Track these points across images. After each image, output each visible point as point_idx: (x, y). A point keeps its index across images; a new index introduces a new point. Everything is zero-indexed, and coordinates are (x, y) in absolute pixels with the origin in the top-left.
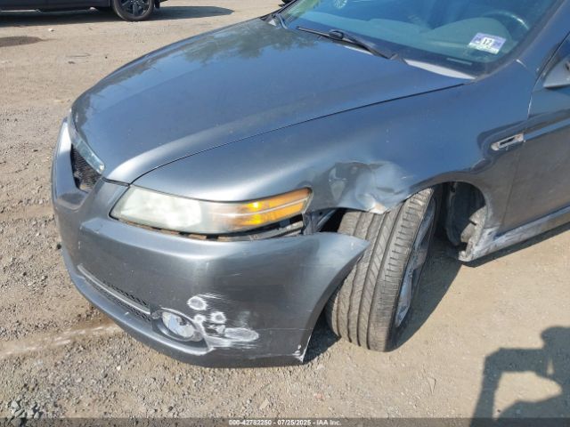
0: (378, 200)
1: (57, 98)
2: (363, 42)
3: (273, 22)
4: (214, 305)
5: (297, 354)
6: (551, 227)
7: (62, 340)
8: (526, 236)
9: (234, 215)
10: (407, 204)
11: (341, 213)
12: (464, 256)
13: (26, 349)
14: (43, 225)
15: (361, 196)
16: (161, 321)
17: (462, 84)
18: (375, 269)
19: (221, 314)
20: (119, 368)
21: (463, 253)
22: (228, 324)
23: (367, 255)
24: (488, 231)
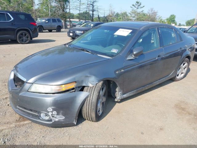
0: (91, 84)
1: (1, 67)
2: (88, 51)
3: (67, 46)
4: (54, 110)
5: (74, 122)
6: (137, 93)
7: (13, 125)
8: (131, 95)
9: (58, 88)
10: (98, 84)
11: (84, 87)
12: (116, 100)
13: (3, 128)
14: (3, 100)
15: (88, 83)
16: (40, 116)
17: (109, 59)
18: (91, 99)
19: (55, 112)
20: (29, 130)
21: (116, 99)
22: (57, 114)
23: (89, 96)
24: (120, 93)
